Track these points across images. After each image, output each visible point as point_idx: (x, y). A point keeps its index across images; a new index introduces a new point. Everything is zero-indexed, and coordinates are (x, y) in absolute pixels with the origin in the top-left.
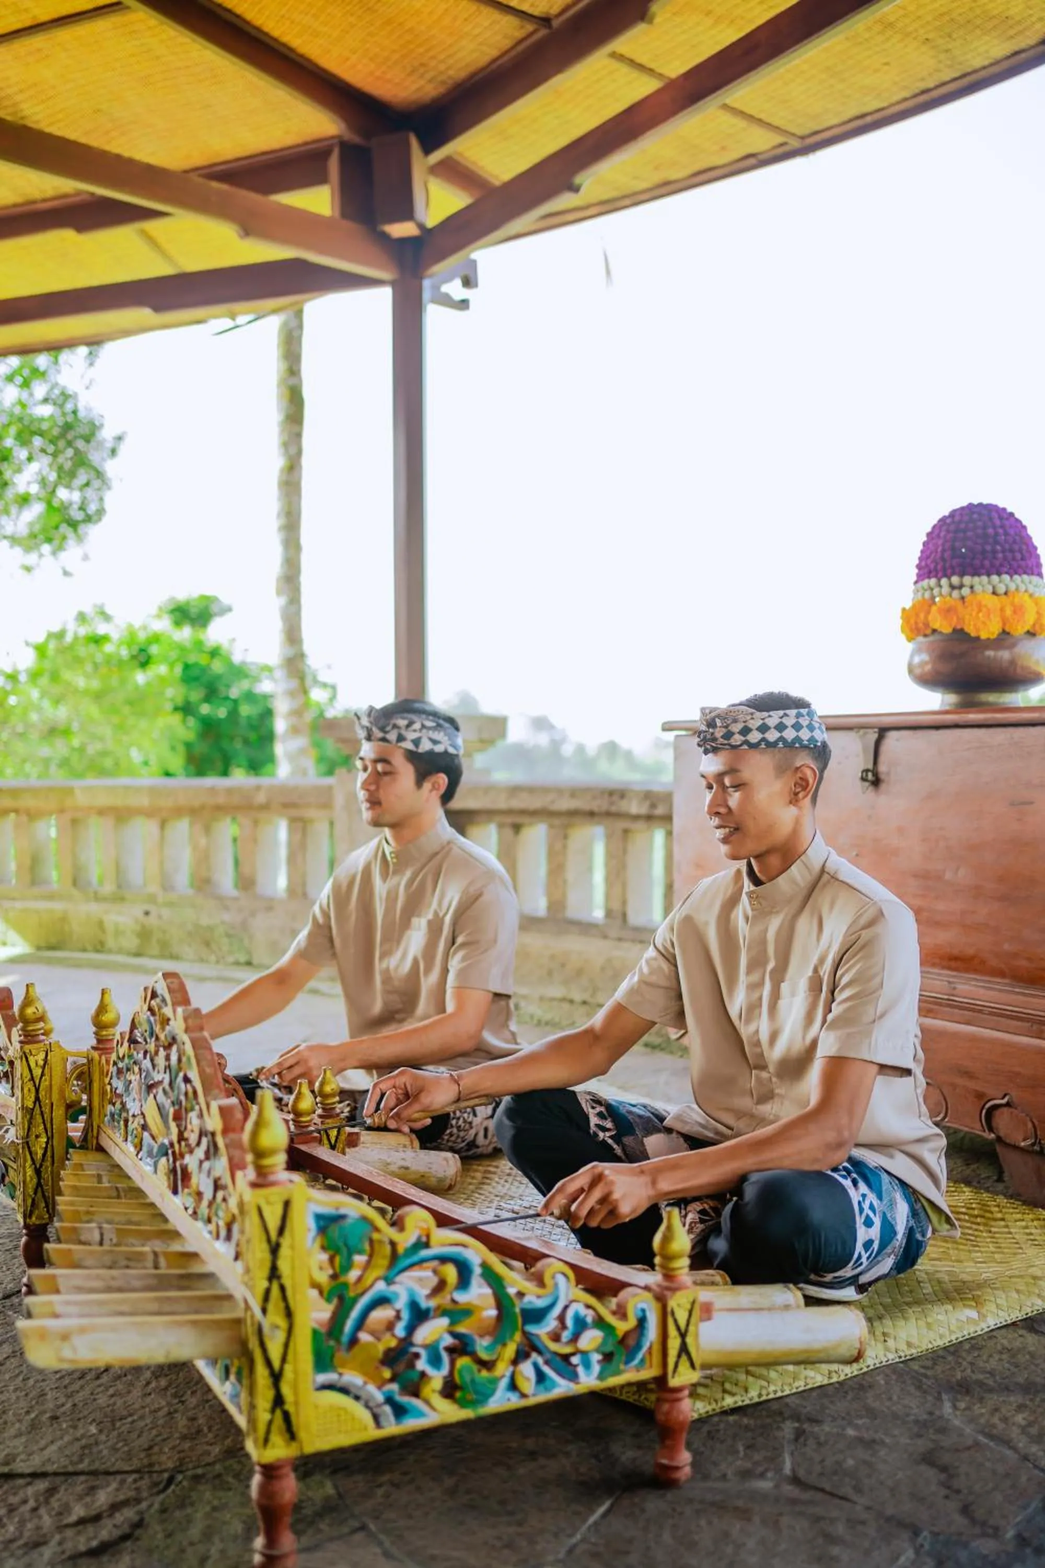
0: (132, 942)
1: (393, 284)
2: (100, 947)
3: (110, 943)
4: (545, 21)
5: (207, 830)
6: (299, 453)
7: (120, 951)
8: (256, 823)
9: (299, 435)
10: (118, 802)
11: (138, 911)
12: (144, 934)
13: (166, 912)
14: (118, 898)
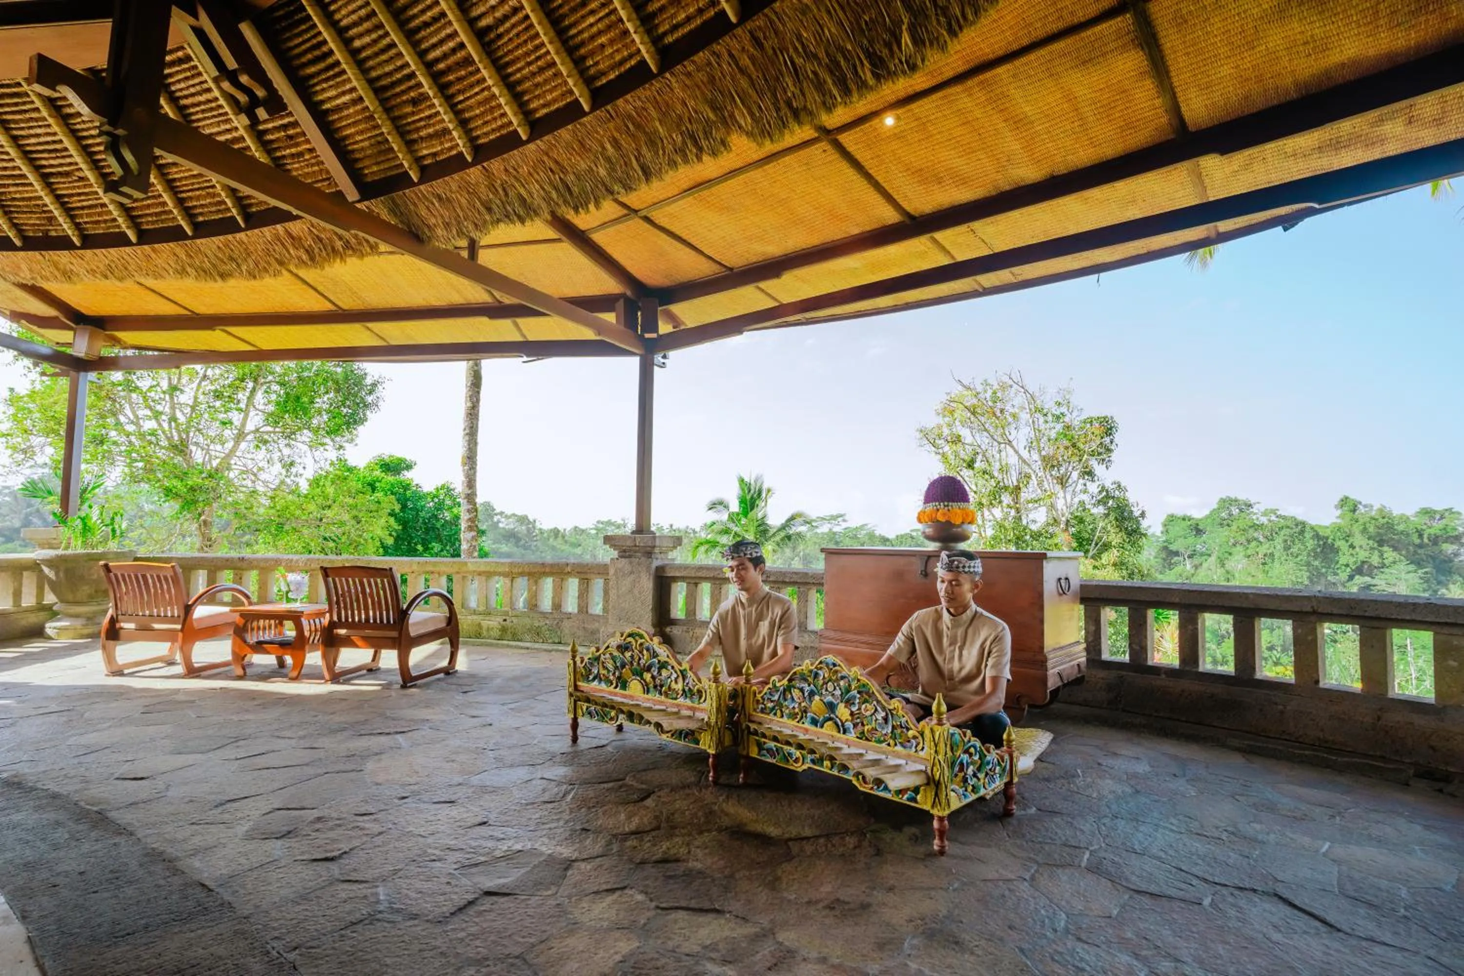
0: (496, 633)
1: (641, 356)
2: (479, 635)
3: (485, 633)
4: (731, 269)
5: (536, 582)
6: (478, 401)
7: (489, 637)
8: (562, 580)
9: (478, 393)
10: (488, 569)
11: (500, 619)
12: (504, 630)
13: (515, 620)
14: (488, 613)
